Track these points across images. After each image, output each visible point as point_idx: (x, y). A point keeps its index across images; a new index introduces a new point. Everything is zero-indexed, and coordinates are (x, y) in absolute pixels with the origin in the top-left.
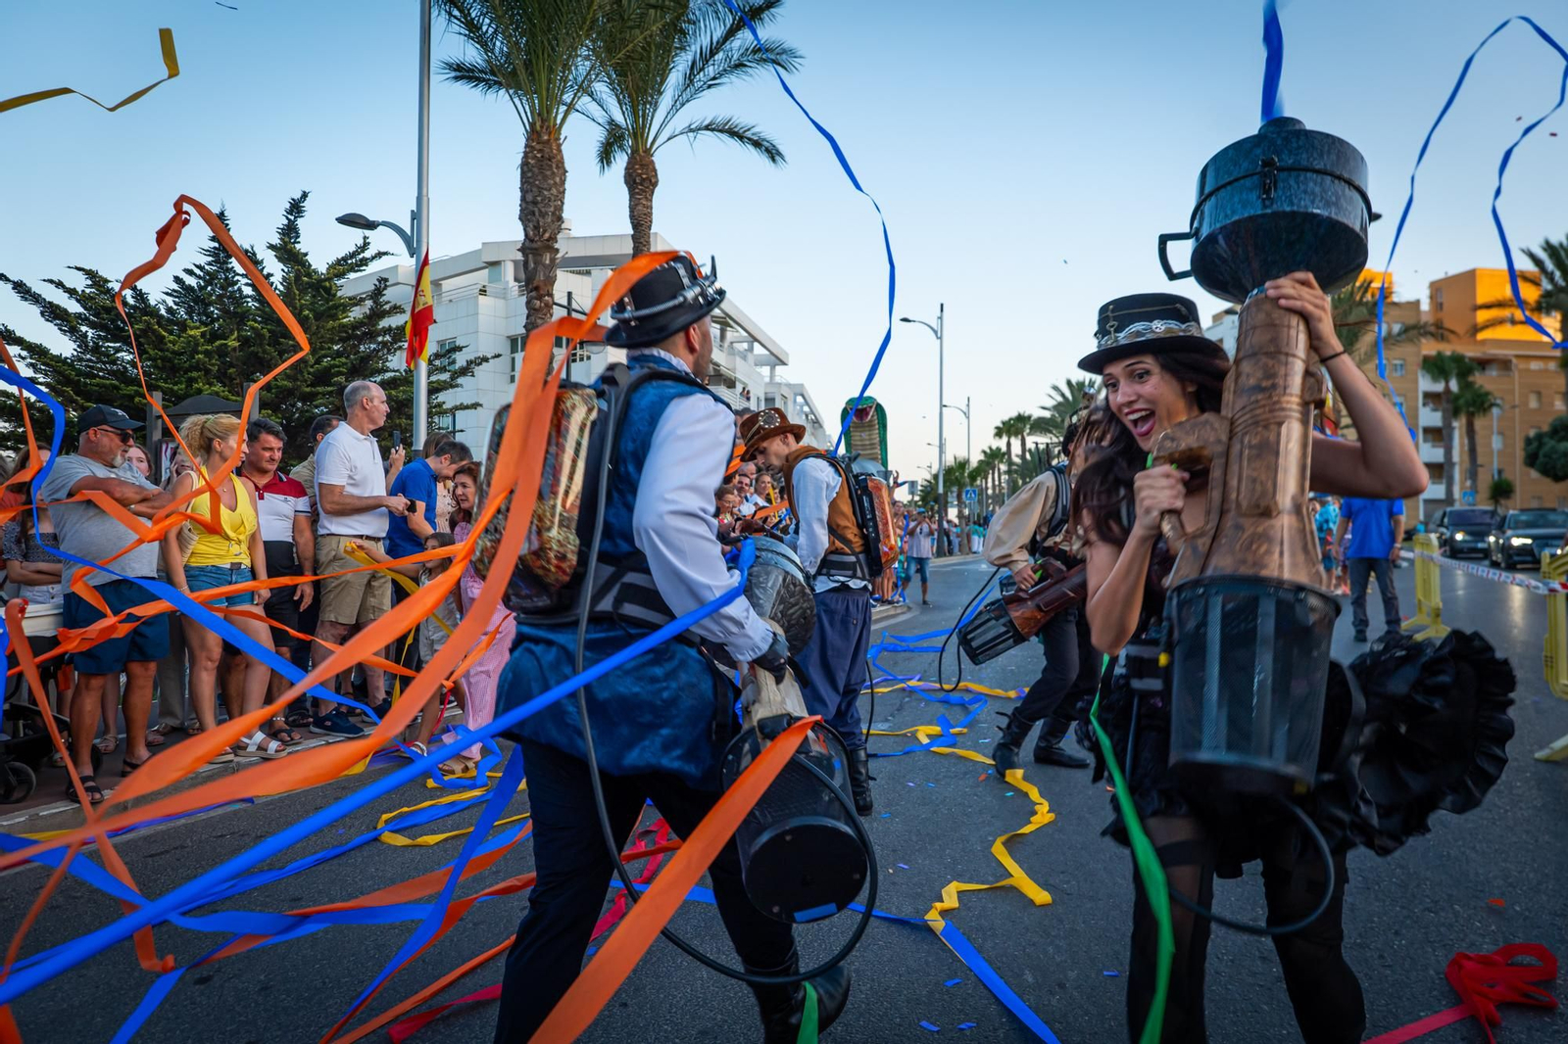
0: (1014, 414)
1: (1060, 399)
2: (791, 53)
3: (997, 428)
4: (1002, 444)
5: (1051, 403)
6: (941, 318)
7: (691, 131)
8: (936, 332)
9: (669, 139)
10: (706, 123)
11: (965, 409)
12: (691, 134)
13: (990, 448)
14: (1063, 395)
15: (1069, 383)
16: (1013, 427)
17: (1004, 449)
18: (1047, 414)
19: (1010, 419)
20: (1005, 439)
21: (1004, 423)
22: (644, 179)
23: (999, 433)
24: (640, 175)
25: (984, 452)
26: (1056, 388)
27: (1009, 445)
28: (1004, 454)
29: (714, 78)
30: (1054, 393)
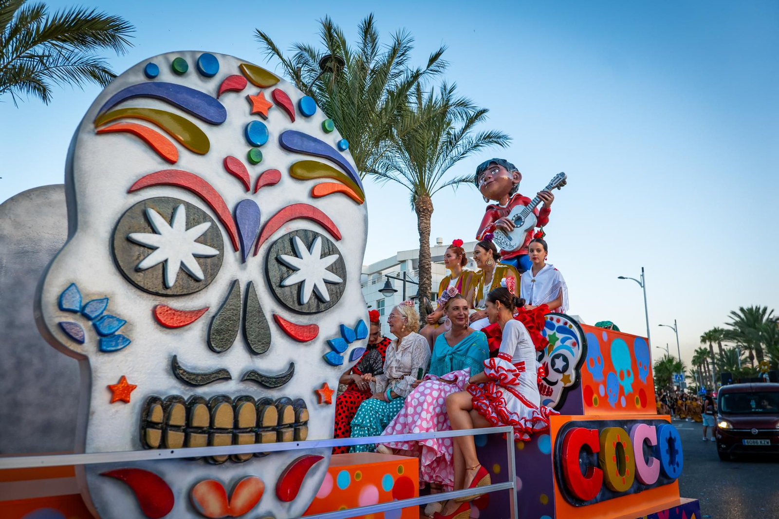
0: (712, 329)
1: (738, 319)
2: (505, 137)
3: (702, 336)
4: (707, 345)
5: (732, 321)
6: (643, 275)
7: (455, 183)
8: (640, 284)
9: (441, 188)
10: (463, 178)
11: (674, 327)
12: (454, 185)
13: (700, 349)
14: (739, 316)
15: (742, 310)
16: (712, 336)
17: (709, 349)
18: (731, 328)
19: (710, 332)
20: (708, 343)
21: (706, 334)
22: (424, 209)
23: (704, 340)
24: (422, 207)
25: (696, 351)
26: (734, 313)
27: (711, 346)
28: (709, 352)
29: (463, 154)
30: (732, 316)
